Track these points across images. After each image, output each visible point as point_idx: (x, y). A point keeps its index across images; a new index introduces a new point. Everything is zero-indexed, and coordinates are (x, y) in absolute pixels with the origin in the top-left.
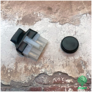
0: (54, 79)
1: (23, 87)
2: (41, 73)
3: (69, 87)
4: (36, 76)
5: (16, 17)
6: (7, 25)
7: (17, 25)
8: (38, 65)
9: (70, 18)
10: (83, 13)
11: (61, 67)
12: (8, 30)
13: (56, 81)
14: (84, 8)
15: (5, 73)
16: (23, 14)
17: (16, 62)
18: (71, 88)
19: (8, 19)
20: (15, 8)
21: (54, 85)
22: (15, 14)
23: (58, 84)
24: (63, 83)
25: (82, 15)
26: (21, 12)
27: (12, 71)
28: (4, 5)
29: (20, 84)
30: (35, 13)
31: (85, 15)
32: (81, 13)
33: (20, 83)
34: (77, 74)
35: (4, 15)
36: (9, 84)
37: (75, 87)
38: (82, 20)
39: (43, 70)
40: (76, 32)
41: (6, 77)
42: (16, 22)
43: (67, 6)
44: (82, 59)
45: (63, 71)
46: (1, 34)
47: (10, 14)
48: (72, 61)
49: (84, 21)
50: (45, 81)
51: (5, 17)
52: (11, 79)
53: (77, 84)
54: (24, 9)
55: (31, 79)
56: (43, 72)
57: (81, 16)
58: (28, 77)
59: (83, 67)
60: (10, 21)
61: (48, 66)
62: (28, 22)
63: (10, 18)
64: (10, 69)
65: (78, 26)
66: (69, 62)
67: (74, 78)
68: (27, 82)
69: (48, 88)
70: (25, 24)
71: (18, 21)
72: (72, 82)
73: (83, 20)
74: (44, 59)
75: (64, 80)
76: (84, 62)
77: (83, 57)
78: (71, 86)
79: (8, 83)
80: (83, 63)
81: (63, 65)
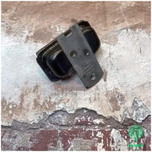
0: (76, 118)
1: (30, 129)
2: (57, 109)
3: (97, 129)
4: (50, 113)
5: (25, 32)
6: (11, 42)
7: (26, 42)
8: (54, 99)
9: (103, 34)
10: (123, 28)
11: (87, 101)
12: (12, 50)
13: (79, 121)
14: (124, 20)
15: (5, 109)
16: (35, 28)
17: (22, 95)
18: (100, 132)
19: (13, 34)
20: (25, 18)
21: (76, 127)
22: (24, 27)
23: (82, 125)
24: (89, 124)
25: (121, 30)
26: (33, 24)
27: (14, 106)
28: (8, 14)
29: (26, 125)
30: (52, 27)
31: (125, 31)
32: (119, 27)
33: (26, 123)
34: (110, 112)
35: (7, 28)
36: (10, 125)
37: (106, 130)
38: (120, 38)
39: (61, 106)
40: (110, 54)
41: (6, 115)
42: (24, 38)
43: (100, 18)
44: (118, 91)
45: (90, 107)
46: (2, 54)
47: (17, 27)
48: (103, 93)
49: (123, 39)
50: (63, 121)
51: (9, 31)
52: (13, 118)
53: (109, 126)
54: (37, 20)
55: (42, 118)
56: (60, 108)
57: (119, 32)
58: (38, 115)
59: (119, 102)
60: (16, 37)
61: (69, 100)
62: (42, 39)
63: (17, 33)
64: (13, 104)
65: (114, 45)
66: (98, 94)
67: (105, 117)
68: (37, 122)
69: (67, 130)
70: (38, 41)
71: (28, 37)
72: (103, 123)
73: (122, 37)
74: (63, 90)
75: (90, 120)
76: (121, 95)
77: (119, 88)
78: (101, 128)
79: (8, 123)
80: (120, 97)
81: (90, 99)
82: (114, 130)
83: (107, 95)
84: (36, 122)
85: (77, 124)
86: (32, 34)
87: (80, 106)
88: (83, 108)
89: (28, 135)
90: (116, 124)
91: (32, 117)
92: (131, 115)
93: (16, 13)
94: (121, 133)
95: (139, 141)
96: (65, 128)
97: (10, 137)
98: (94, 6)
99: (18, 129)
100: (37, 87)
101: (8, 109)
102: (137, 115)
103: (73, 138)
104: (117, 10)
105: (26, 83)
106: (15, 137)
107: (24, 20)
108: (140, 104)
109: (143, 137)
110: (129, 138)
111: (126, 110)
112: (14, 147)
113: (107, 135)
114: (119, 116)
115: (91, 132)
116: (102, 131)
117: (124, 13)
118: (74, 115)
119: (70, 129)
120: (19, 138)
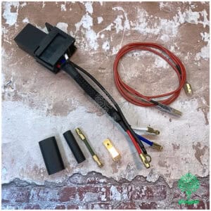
82: (113, 186)
83: (109, 161)
84: (61, 181)
85: (89, 183)
86: (51, 107)
88: (93, 172)
89: (56, 191)
90: (115, 182)
92: (125, 175)
93: (35, 84)
94: (117, 188)
95: (128, 193)
96: (81, 186)
97: (44, 193)
98: (103, 77)
99: (49, 187)
101: (40, 173)
102: (129, 176)
103: (86, 192)
106: (47, 193)
107: (43, 92)
108: (132, 168)
109: (131, 190)
110: (122, 191)
111: (122, 172)
112: (48, 199)
113: (108, 190)
114: (117, 177)
115: (97, 188)
116: (105, 187)
118: (86, 177)
119: (84, 186)
120: (50, 193)
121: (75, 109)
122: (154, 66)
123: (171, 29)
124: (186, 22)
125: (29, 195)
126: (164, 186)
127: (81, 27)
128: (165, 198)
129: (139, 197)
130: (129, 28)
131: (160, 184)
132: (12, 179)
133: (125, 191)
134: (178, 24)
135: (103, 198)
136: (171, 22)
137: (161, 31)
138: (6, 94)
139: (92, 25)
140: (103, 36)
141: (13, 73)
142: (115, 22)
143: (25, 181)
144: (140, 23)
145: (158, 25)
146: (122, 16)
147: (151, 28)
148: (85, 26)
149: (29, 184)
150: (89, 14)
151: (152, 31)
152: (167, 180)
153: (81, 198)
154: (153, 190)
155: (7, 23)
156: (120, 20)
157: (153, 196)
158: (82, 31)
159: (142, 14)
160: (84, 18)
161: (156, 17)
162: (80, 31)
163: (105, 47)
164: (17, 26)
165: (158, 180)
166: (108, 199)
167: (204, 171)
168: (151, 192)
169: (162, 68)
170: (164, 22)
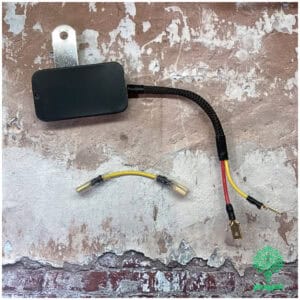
82: (159, 273)
84: (86, 263)
85: (125, 266)
86: (74, 156)
87: (129, 248)
88: (131, 251)
89: (80, 277)
90: (161, 267)
91: (82, 259)
92: (176, 257)
94: (166, 275)
95: (181, 282)
96: (114, 270)
97: (63, 278)
98: (149, 112)
99: (69, 271)
100: (84, 226)
101: (57, 250)
102: (183, 257)
103: (121, 279)
104: (177, 119)
105: (73, 222)
106: (68, 278)
108: (187, 246)
109: (185, 278)
110: (172, 279)
111: (173, 252)
112: (68, 287)
113: (152, 276)
114: (165, 258)
115: (137, 274)
116: (148, 273)
117: (185, 124)
118: (122, 258)
119: (118, 271)
120: (72, 279)
121: (107, 160)
122: (224, 98)
123: (252, 41)
124: (274, 30)
125: (43, 280)
126: (232, 274)
127: (119, 36)
128: (233, 290)
129: (195, 288)
130: (189, 39)
131: (226, 270)
132: (18, 258)
133: (176, 279)
134: (263, 33)
135: (145, 288)
136: (252, 30)
137: (237, 43)
138: (10, 136)
139: (134, 33)
140: (149, 51)
141: (20, 106)
142: (168, 30)
143: (37, 262)
144: (205, 32)
145: (232, 34)
146: (178, 21)
147: (222, 39)
148: (123, 35)
149: (43, 266)
150: (130, 17)
151: (223, 43)
152: (237, 266)
153: (115, 287)
154: (216, 279)
155: (10, 30)
156: (176, 27)
157: (215, 288)
158: (119, 42)
159: (209, 18)
160: (122, 23)
161: (230, 23)
162: (116, 43)
163: (153, 67)
164: (24, 35)
165: (224, 265)
166: (153, 290)
167: (290, 254)
168: (213, 282)
169: (236, 101)
170: (241, 30)
